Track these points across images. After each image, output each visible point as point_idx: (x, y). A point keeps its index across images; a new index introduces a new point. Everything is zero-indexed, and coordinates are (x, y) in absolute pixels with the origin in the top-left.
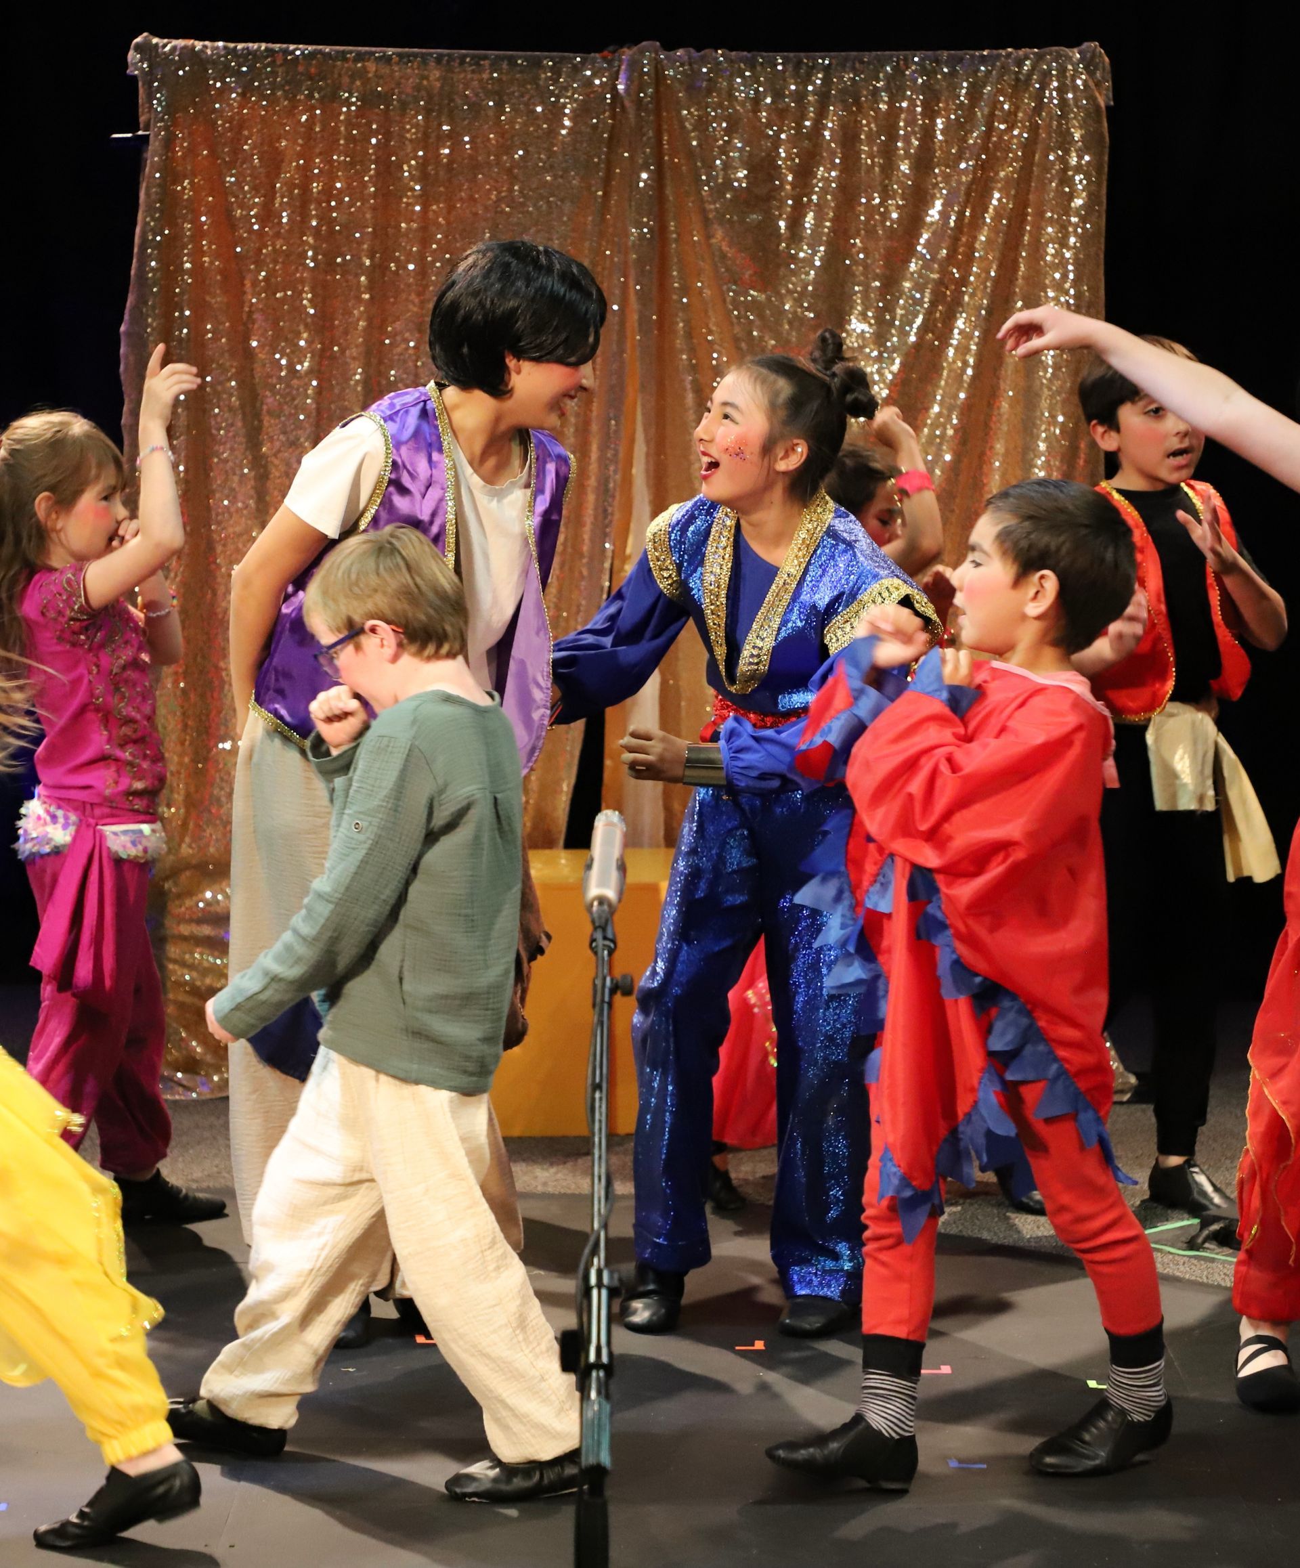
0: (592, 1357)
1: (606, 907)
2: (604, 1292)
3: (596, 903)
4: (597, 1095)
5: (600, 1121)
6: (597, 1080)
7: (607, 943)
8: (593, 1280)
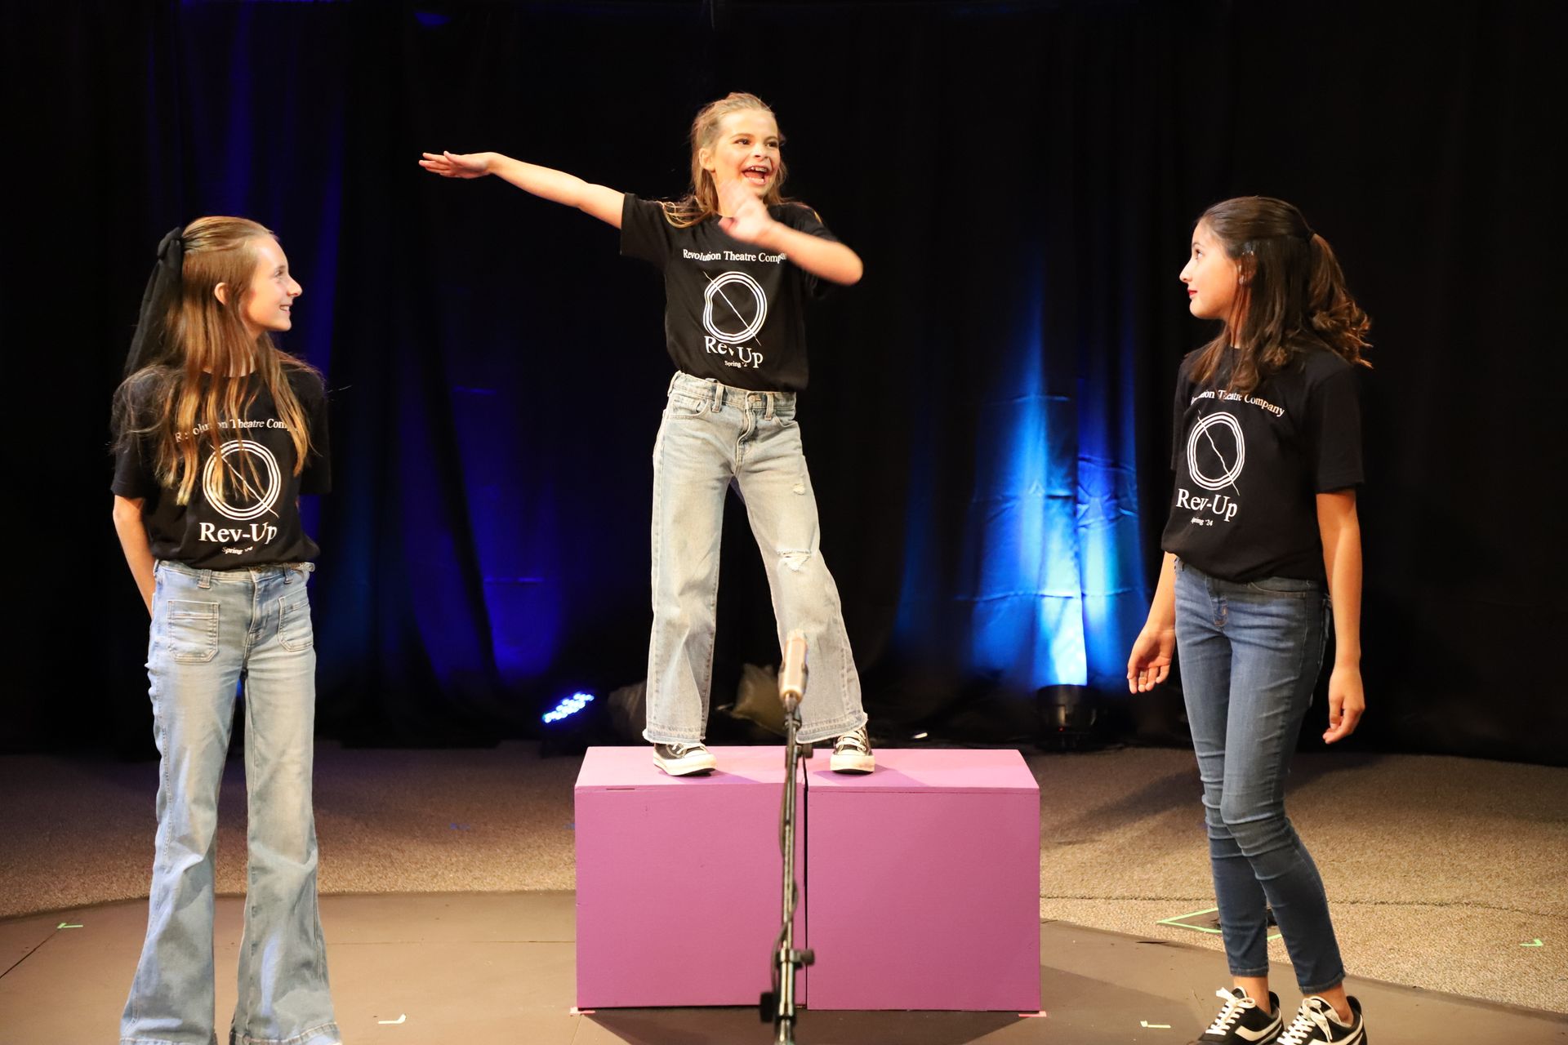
0: (782, 1012)
1: (794, 699)
2: (791, 966)
3: (788, 696)
4: (787, 828)
5: (789, 847)
6: (788, 818)
7: (796, 723)
8: (783, 957)
